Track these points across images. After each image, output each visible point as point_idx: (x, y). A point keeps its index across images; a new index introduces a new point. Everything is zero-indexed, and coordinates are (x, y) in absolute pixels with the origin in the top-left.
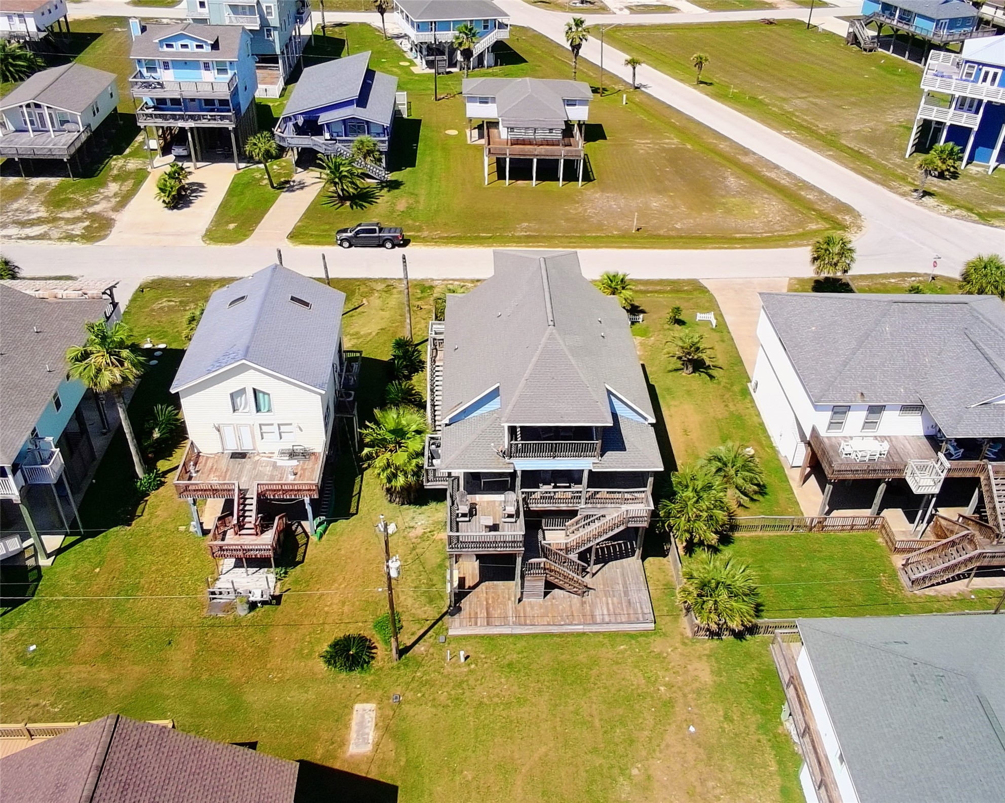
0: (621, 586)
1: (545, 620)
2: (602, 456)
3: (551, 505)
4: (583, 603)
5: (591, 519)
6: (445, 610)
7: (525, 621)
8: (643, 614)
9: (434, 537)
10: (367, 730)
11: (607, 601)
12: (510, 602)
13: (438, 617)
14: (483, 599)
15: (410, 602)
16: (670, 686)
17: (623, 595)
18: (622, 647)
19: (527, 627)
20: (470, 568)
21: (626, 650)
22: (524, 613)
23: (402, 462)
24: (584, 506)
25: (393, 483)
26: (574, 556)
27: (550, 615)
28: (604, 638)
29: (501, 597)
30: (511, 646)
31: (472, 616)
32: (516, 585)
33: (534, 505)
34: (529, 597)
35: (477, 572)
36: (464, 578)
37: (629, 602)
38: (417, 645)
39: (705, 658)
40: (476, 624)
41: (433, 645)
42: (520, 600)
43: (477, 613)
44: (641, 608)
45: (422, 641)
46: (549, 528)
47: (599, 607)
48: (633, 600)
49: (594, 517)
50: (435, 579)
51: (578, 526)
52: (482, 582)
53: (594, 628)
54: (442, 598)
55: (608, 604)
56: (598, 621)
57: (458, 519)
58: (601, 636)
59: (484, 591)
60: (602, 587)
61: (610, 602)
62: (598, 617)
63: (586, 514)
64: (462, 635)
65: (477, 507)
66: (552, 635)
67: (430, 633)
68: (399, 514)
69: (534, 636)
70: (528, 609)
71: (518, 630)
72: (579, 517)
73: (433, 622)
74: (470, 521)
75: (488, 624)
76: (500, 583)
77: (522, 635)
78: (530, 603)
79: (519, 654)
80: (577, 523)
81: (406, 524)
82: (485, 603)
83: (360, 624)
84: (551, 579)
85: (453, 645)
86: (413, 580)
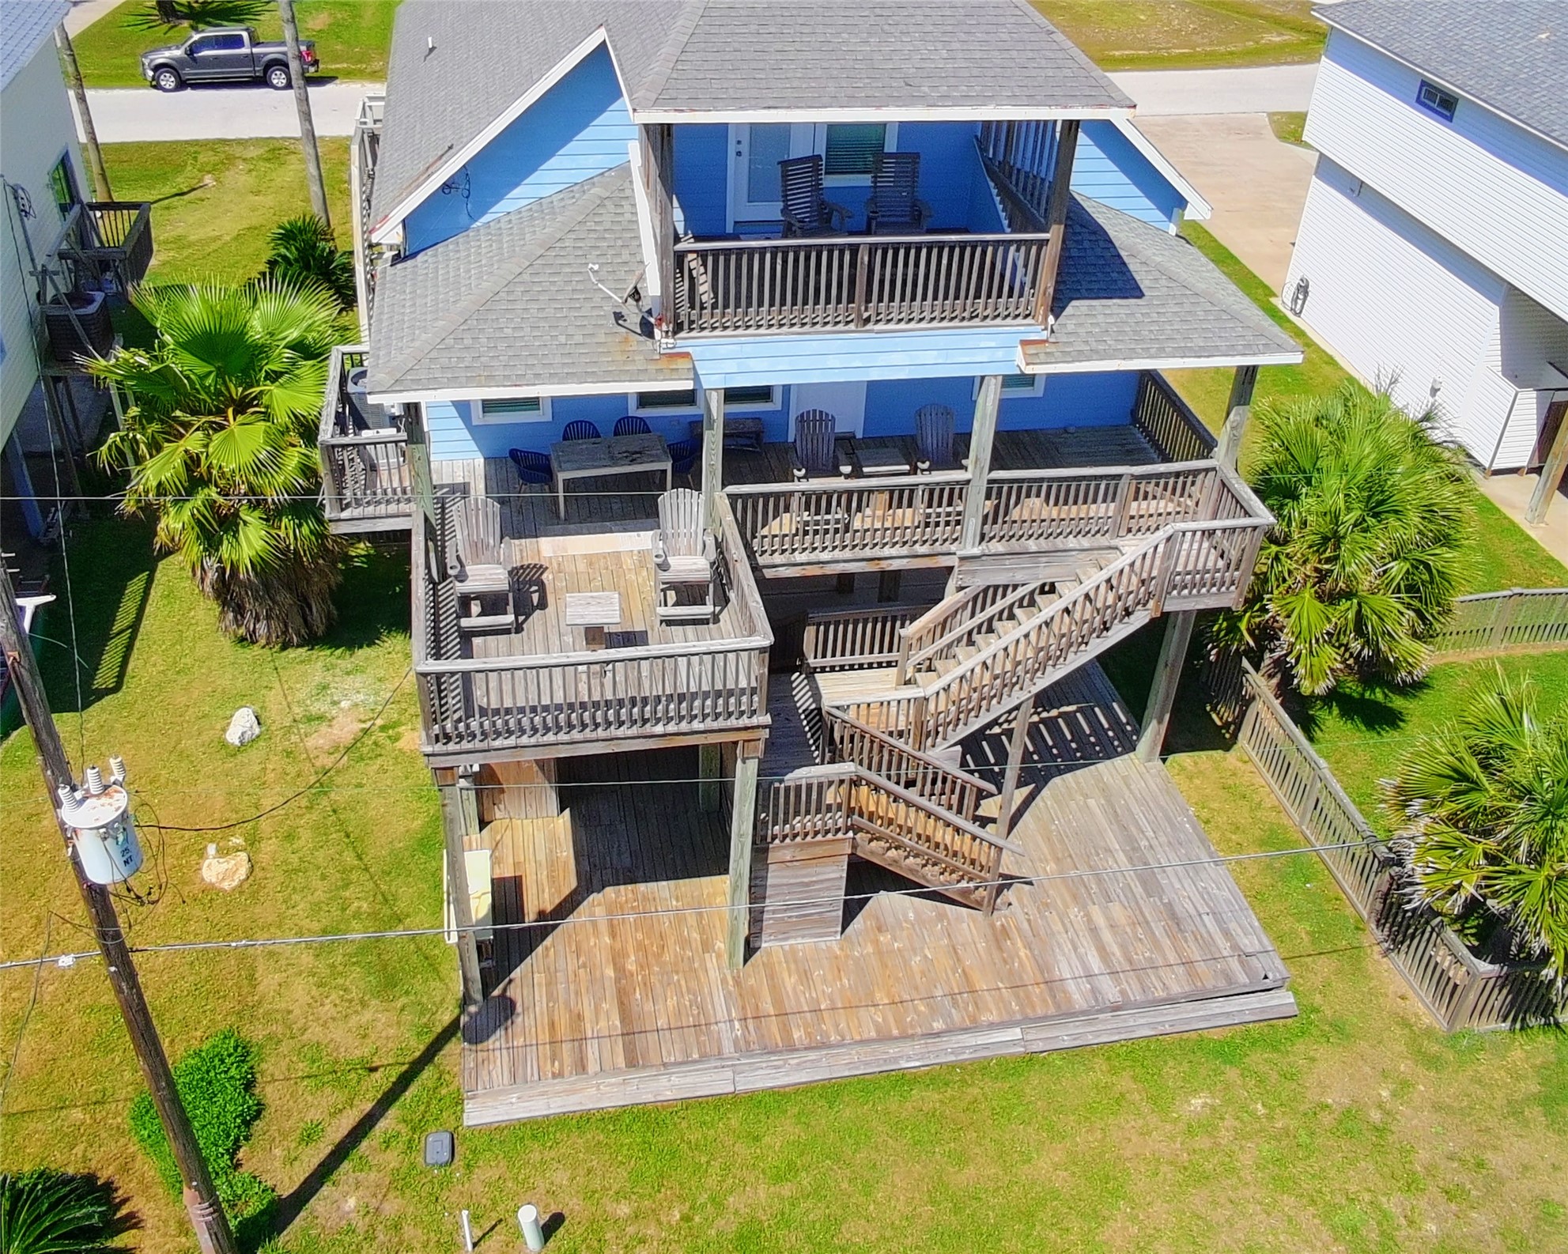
0: (1122, 857)
1: (868, 1023)
2: (1057, 307)
3: (847, 554)
4: (1000, 936)
5: (1000, 604)
6: (446, 1018)
7: (786, 1031)
8: (1244, 956)
9: (399, 745)
11: (1088, 916)
12: (711, 962)
13: (418, 1048)
14: (602, 957)
15: (301, 991)
17: (1139, 890)
18: (1197, 1102)
19: (794, 1060)
20: (540, 838)
21: (1216, 1114)
22: (778, 1001)
23: (246, 458)
24: (976, 551)
25: (225, 550)
26: (944, 755)
27: (881, 997)
28: (1113, 1071)
29: (671, 941)
30: (743, 1150)
31: (563, 1030)
32: (735, 888)
33: (778, 559)
34: (784, 933)
35: (566, 853)
36: (517, 882)
37: (1173, 916)
38: (326, 1190)
39: (1534, 1112)
40: (581, 1066)
41: (399, 1182)
42: (750, 950)
43: (580, 1017)
44: (1227, 934)
45: (346, 1166)
46: (829, 660)
47: (1068, 947)
48: (1184, 907)
49: (1012, 597)
50: (406, 893)
51: (948, 637)
52: (590, 892)
53: (1065, 1035)
54: (432, 965)
55: (1094, 931)
56: (1079, 1001)
57: (465, 622)
58: (1100, 1063)
59: (603, 927)
60: (1051, 867)
61: (1100, 920)
62: (1071, 986)
63: (978, 583)
64: (524, 1123)
65: (547, 577)
66: (902, 1080)
67: (382, 1124)
68: (274, 677)
69: (830, 1091)
70: (790, 982)
71: (762, 1076)
72: (951, 598)
73: (394, 1074)
74: (519, 629)
75: (632, 1063)
76: (662, 889)
77: (779, 1095)
78: (792, 955)
79: (778, 1179)
80: (944, 625)
81: (298, 710)
82: (610, 972)
83: (77, 1114)
84: (873, 851)
85: (486, 1172)
86: (316, 908)
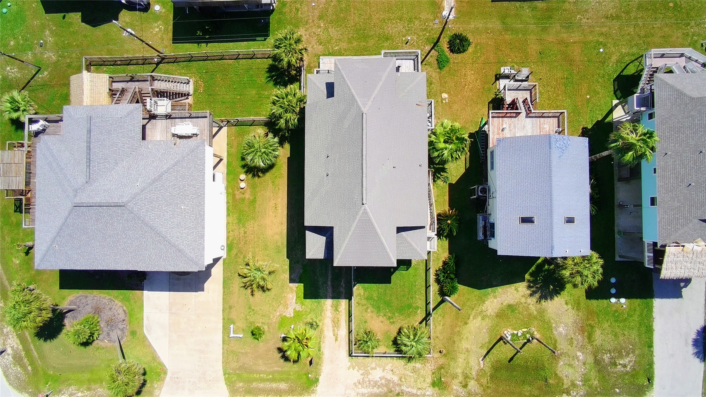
10: (447, 6)
16: (319, 27)
21: (335, 47)
38: (429, 49)
45: (427, 52)
